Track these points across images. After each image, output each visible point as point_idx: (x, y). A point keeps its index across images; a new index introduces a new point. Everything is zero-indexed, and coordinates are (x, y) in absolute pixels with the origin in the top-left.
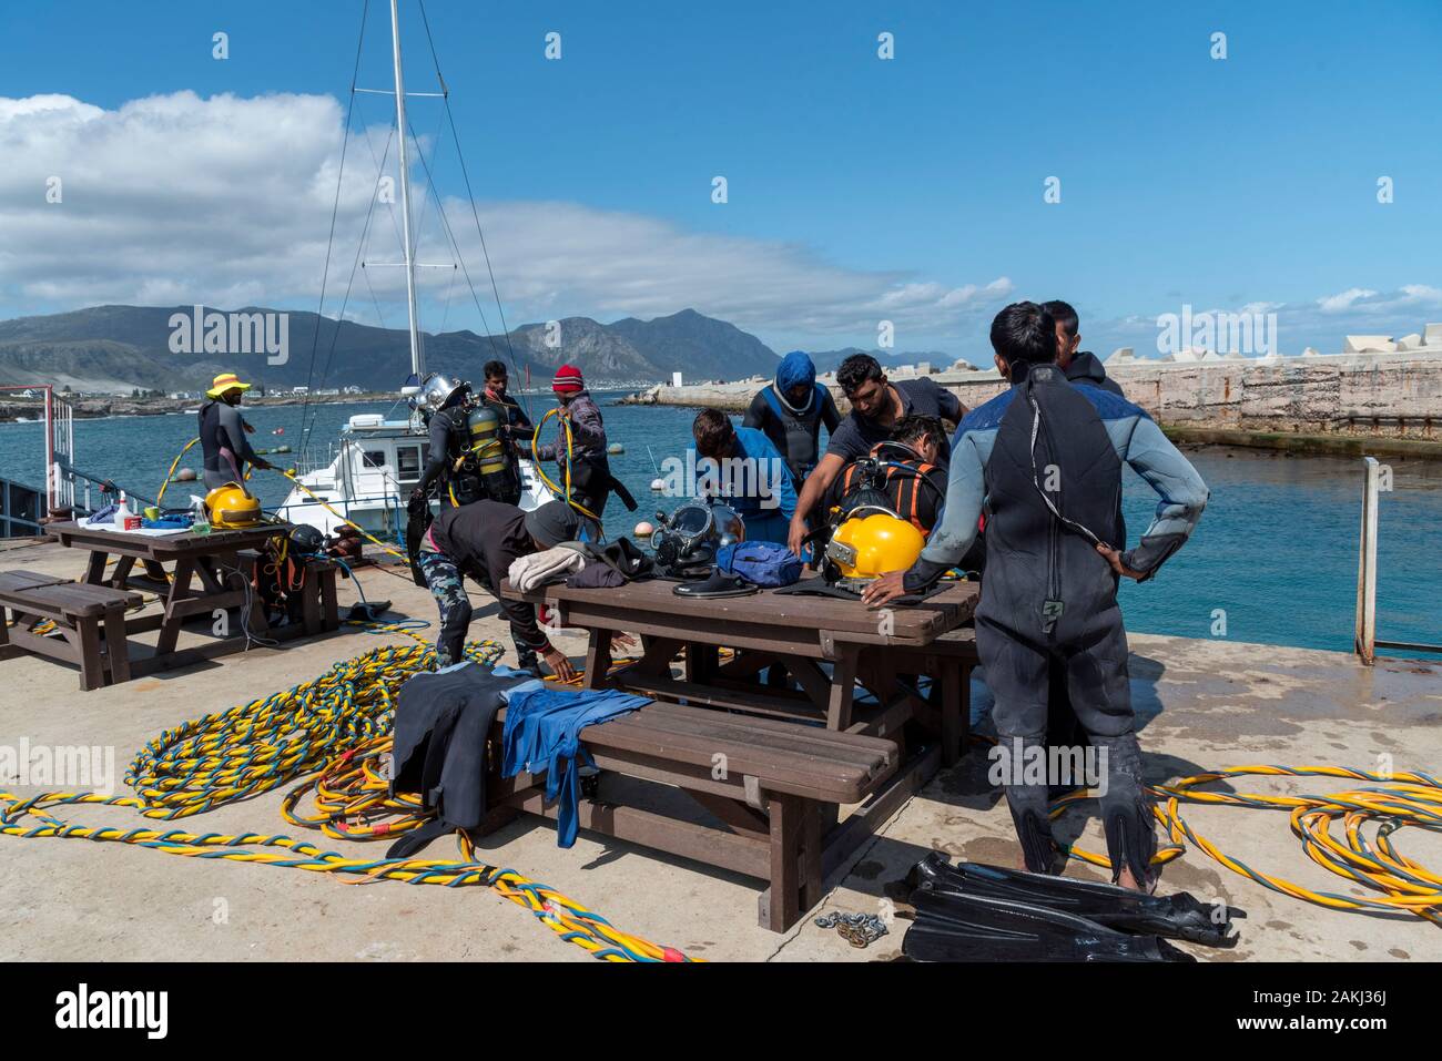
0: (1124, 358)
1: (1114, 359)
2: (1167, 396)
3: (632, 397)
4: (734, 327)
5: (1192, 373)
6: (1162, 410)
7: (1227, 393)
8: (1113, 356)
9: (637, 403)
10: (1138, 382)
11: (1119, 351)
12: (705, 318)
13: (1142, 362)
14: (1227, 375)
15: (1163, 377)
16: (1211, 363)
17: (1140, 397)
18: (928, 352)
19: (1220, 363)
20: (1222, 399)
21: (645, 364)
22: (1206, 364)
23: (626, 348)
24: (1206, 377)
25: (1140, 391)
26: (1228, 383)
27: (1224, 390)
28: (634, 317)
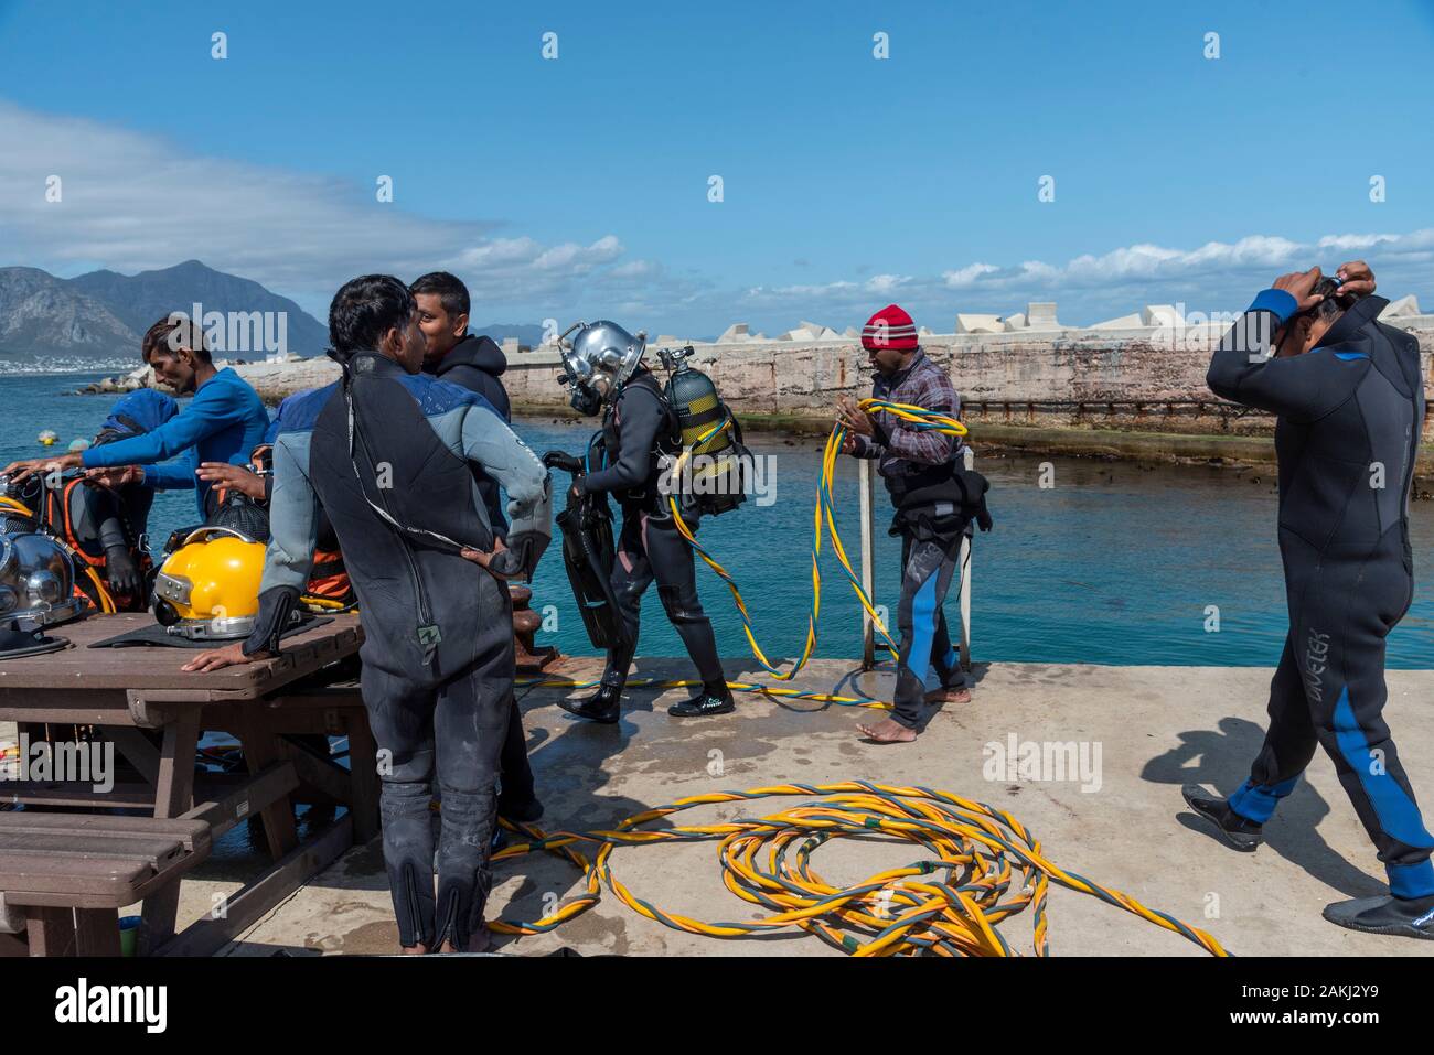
0: (740, 336)
1: (728, 337)
2: (783, 380)
3: (107, 383)
4: (259, 287)
5: (808, 354)
6: (778, 396)
7: (843, 377)
8: (727, 332)
9: (114, 391)
10: (752, 364)
11: (733, 328)
12: (218, 273)
13: (758, 340)
14: (842, 357)
15: (778, 358)
16: (827, 343)
17: (753, 381)
18: (521, 325)
19: (838, 342)
20: (838, 386)
21: (130, 336)
22: (821, 343)
23: (98, 313)
24: (821, 358)
25: (755, 375)
26: (843, 366)
27: (839, 373)
28: (110, 268)
